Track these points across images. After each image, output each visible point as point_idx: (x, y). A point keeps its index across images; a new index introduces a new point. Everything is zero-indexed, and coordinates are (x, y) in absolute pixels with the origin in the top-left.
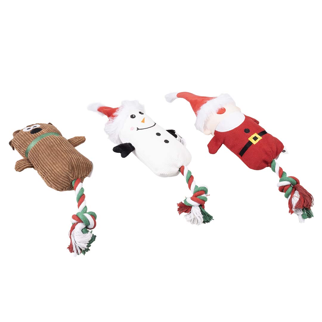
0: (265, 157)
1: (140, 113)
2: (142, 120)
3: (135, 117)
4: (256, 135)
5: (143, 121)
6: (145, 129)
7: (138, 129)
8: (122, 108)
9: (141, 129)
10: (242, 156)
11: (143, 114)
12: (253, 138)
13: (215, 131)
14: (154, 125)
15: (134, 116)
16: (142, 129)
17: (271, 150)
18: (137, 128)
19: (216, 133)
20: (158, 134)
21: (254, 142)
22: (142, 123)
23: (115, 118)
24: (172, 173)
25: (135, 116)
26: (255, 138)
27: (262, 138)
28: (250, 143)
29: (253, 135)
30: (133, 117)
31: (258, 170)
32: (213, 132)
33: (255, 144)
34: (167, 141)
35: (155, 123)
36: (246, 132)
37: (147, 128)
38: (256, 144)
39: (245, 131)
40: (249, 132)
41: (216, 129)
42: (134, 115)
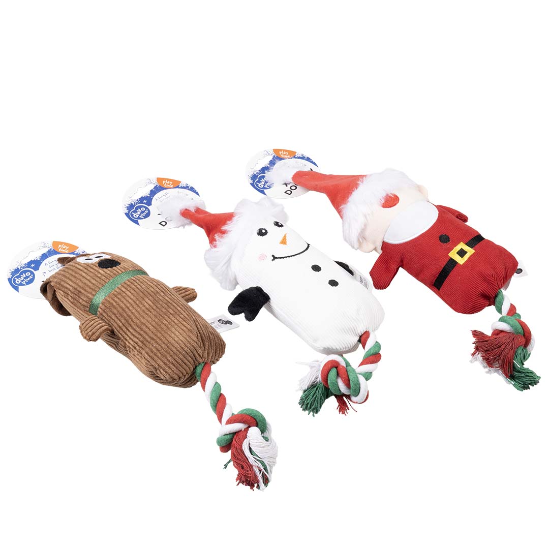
0: (483, 287)
1: (277, 224)
2: (281, 239)
3: (266, 233)
4: (462, 246)
5: (284, 242)
6: (289, 257)
7: (274, 258)
8: (239, 217)
9: (280, 258)
10: (439, 290)
11: (282, 226)
12: (458, 253)
13: (384, 242)
14: (307, 249)
15: (264, 231)
16: (283, 258)
17: (493, 272)
18: (273, 256)
19: (385, 246)
20: (316, 268)
21: (461, 261)
22: (282, 245)
23: (224, 235)
24: (347, 347)
25: (266, 231)
26: (462, 253)
27: (474, 251)
28: (453, 263)
29: (457, 247)
30: (262, 233)
31: (473, 313)
32: (379, 245)
33: (462, 264)
34: (333, 283)
35: (308, 245)
36: (444, 242)
37: (294, 256)
38: (465, 263)
39: (440, 240)
40: (449, 241)
41: (384, 238)
42: (265, 229)
